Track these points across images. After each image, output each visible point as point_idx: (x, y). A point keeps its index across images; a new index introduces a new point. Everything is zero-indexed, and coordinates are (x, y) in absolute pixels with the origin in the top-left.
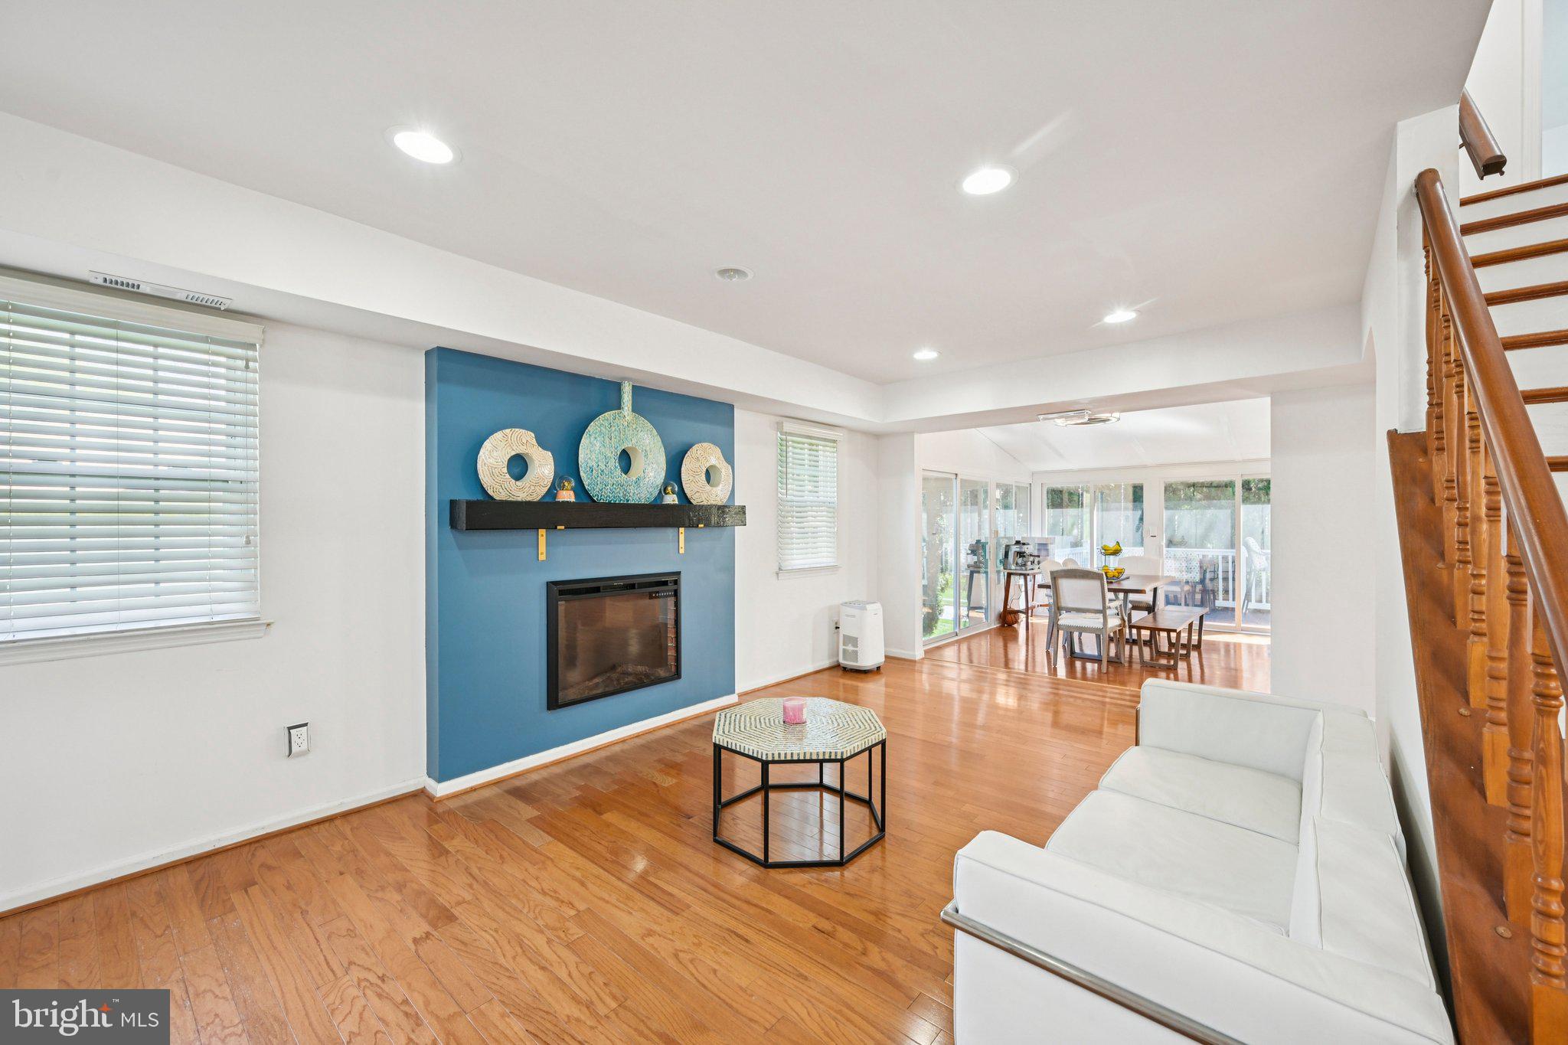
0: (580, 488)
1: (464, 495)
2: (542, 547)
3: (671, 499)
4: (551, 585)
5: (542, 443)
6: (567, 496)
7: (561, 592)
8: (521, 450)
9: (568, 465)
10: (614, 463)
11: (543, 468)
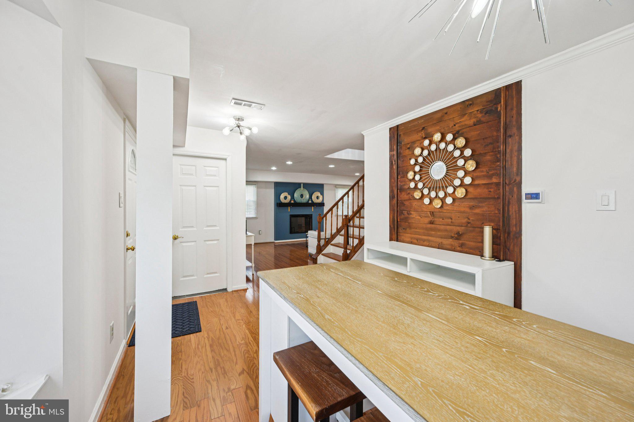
0: (294, 201)
1: (278, 202)
2: (289, 210)
3: (310, 202)
4: (290, 215)
5: (289, 194)
6: (292, 202)
7: (292, 216)
8: (286, 195)
9: (293, 197)
10: (300, 197)
11: (289, 197)
